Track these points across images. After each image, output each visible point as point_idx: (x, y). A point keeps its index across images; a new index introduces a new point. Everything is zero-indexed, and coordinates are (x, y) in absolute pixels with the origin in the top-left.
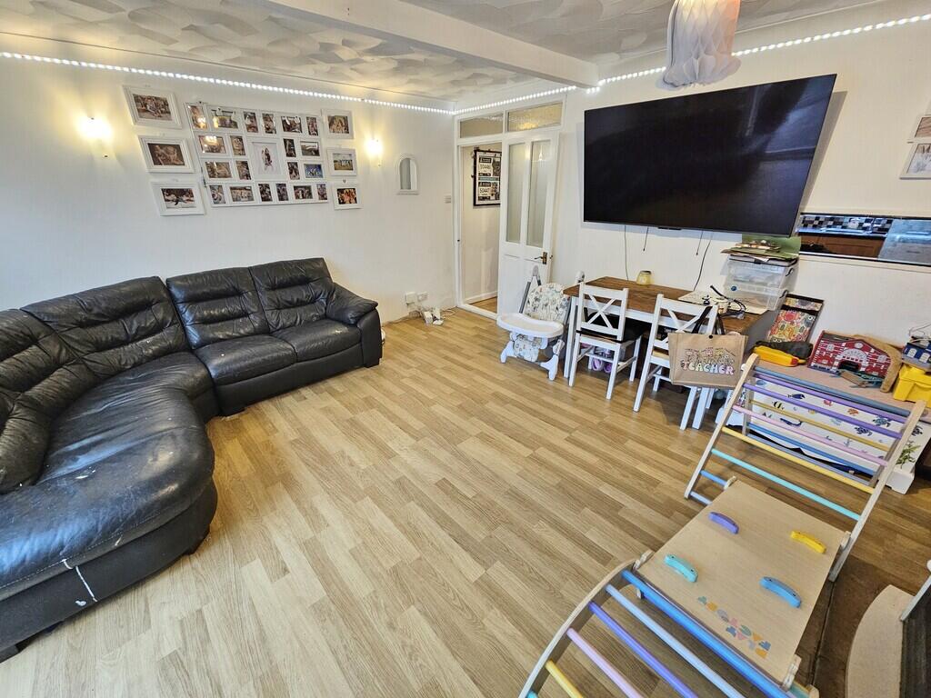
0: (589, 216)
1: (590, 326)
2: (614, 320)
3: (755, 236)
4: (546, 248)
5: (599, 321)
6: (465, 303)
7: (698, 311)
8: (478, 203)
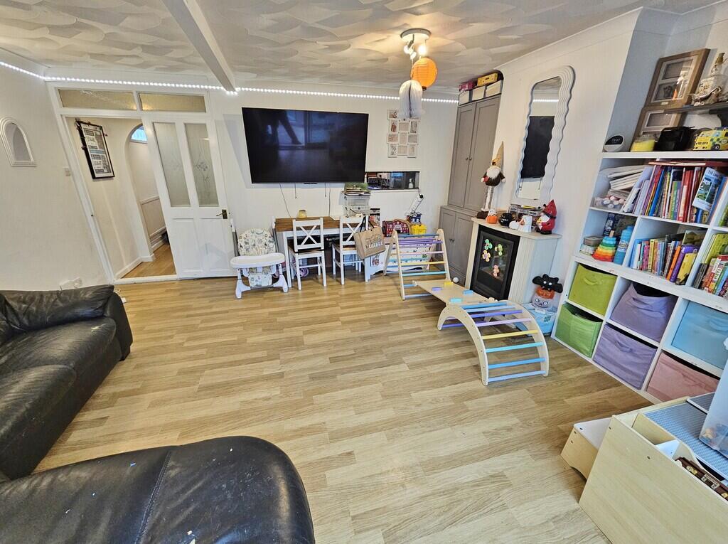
0: (255, 179)
1: (303, 246)
2: (317, 239)
3: (350, 184)
4: (222, 206)
5: (309, 242)
6: (118, 278)
7: (360, 221)
8: (97, 175)
